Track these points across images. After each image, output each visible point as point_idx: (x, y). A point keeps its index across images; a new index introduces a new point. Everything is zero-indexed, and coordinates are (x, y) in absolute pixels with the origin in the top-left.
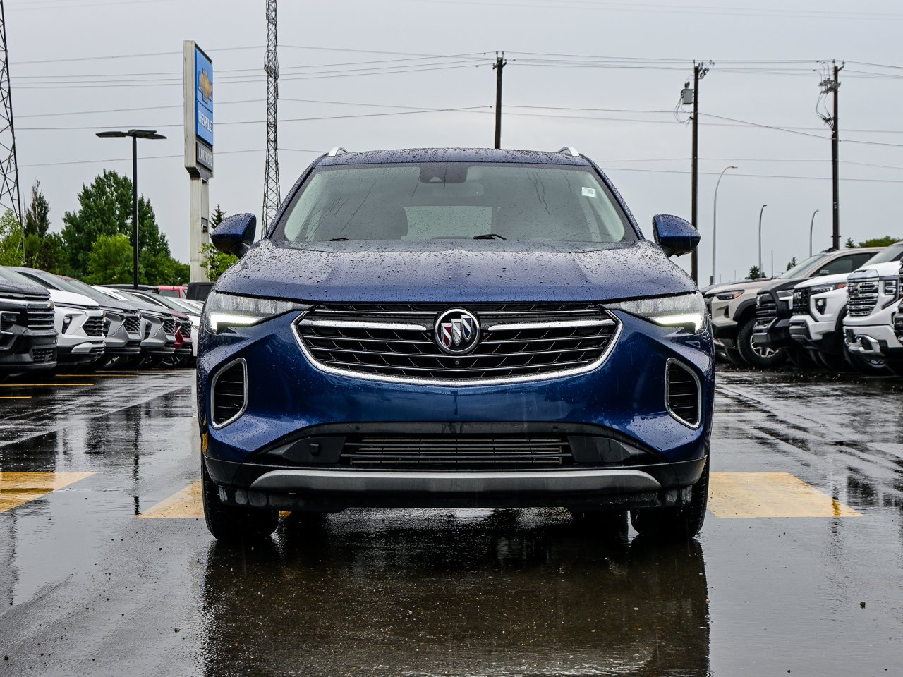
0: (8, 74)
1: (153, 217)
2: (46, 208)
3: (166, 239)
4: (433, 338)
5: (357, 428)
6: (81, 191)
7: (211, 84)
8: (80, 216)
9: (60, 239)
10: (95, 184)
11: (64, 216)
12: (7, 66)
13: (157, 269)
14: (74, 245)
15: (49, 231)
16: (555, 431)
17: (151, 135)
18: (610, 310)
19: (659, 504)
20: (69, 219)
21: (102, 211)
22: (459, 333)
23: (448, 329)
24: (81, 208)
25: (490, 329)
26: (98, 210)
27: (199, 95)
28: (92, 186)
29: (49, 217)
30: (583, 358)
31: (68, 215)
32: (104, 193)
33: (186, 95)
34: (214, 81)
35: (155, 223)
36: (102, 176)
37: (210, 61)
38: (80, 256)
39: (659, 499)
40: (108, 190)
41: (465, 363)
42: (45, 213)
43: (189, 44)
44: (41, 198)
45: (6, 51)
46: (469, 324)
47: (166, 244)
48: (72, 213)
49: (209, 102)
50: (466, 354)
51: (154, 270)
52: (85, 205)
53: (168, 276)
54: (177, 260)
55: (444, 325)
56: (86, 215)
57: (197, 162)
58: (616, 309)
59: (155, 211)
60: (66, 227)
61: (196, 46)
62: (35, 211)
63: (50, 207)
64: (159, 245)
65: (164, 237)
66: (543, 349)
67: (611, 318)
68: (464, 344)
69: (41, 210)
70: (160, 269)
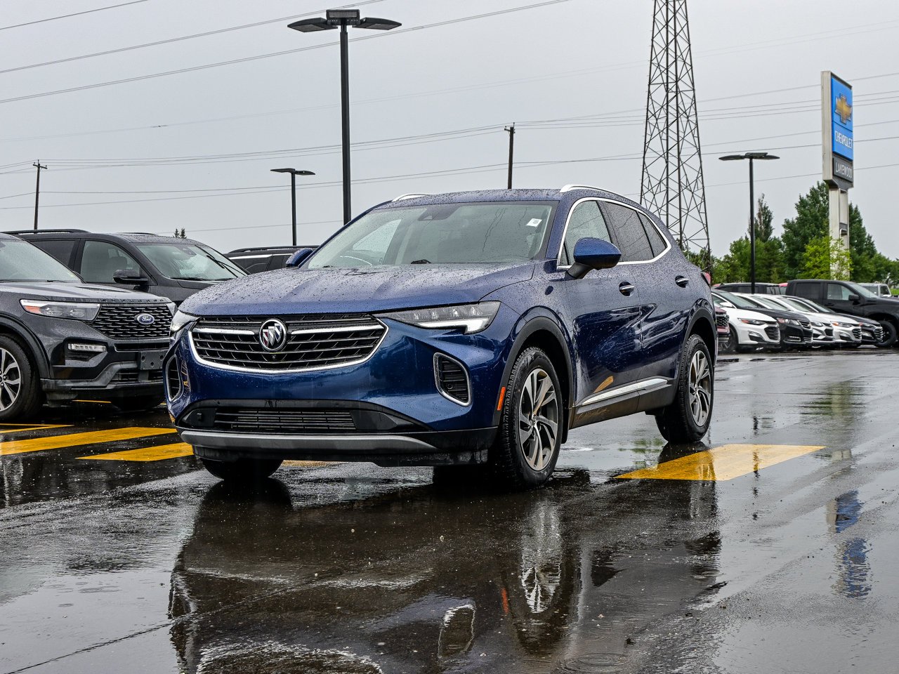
0: (696, 109)
1: (860, 221)
2: (770, 216)
3: (872, 240)
4: (258, 340)
5: (219, 403)
6: (797, 201)
7: (850, 106)
8: (798, 223)
9: (780, 242)
10: (809, 194)
11: (783, 223)
12: (695, 103)
13: (861, 266)
14: (792, 246)
15: (772, 236)
16: (337, 406)
17: (764, 156)
18: (379, 318)
19: (451, 462)
20: (788, 225)
21: (815, 218)
22: (272, 336)
23: (266, 333)
24: (798, 215)
25: (293, 333)
26: (812, 216)
27: (836, 117)
28: (808, 196)
29: (772, 224)
30: (359, 354)
31: (787, 221)
32: (818, 202)
33: (823, 118)
34: (854, 104)
35: (863, 227)
36: (816, 187)
37: (850, 87)
38: (797, 257)
39: (451, 458)
40: (821, 199)
41: (279, 357)
42: (769, 221)
43: (825, 75)
44: (766, 208)
45: (694, 90)
46: (279, 329)
47: (872, 244)
48: (791, 220)
49: (848, 123)
50: (279, 351)
51: (858, 267)
52: (800, 212)
53: (870, 272)
54: (887, 258)
55: (264, 331)
56: (802, 221)
57: (833, 175)
58: (384, 318)
59: (862, 215)
60: (786, 232)
61: (832, 75)
62: (760, 220)
63: (773, 215)
64: (866, 245)
65: (871, 237)
66: (329, 347)
67: (380, 324)
68: (276, 344)
69: (766, 218)
70: (863, 266)
